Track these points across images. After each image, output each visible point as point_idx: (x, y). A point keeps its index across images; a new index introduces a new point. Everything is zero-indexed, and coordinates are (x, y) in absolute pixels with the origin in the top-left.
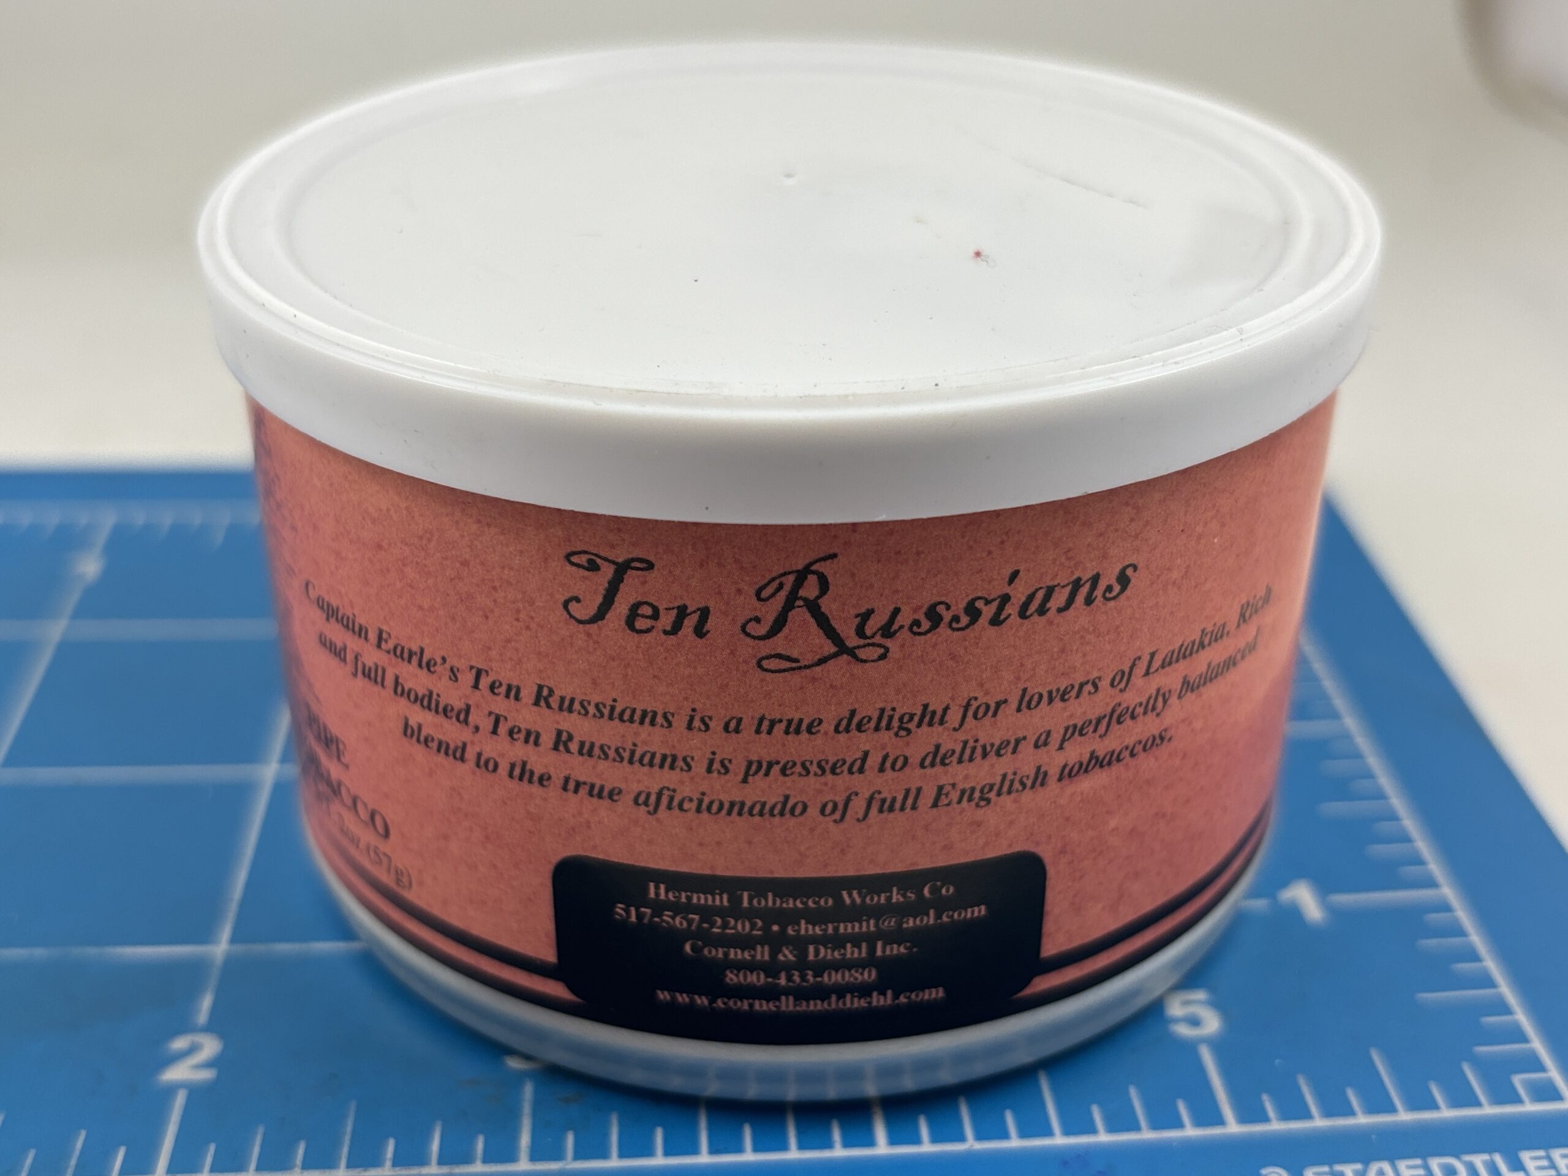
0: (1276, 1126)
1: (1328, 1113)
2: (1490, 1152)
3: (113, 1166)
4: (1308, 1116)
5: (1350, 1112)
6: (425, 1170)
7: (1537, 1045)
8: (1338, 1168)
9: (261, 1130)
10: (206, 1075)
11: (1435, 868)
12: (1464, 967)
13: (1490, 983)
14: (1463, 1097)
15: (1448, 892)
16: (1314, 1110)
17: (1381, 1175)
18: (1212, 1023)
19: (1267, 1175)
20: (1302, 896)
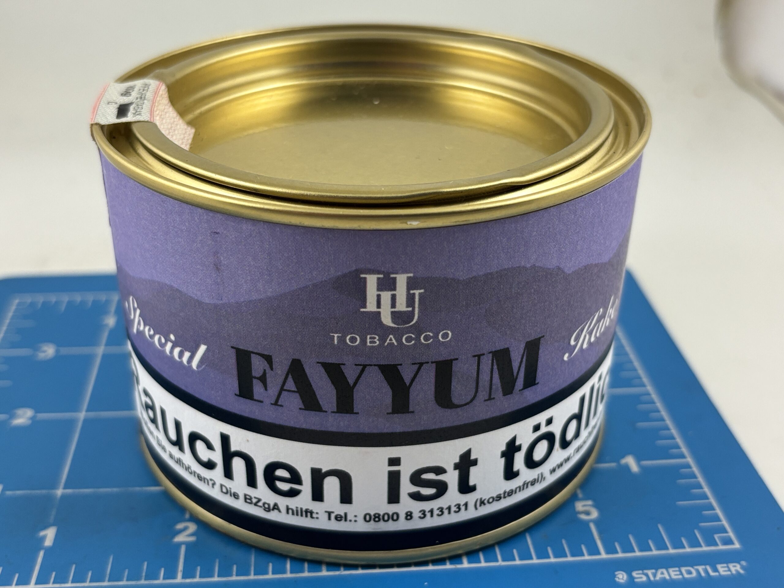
0: (621, 555)
1: (641, 550)
2: (705, 565)
3: (160, 576)
4: (633, 551)
5: (650, 550)
6: (284, 576)
7: (725, 523)
8: (645, 571)
9: (217, 561)
10: (192, 539)
11: (684, 450)
12: (696, 491)
13: (706, 498)
14: (695, 543)
15: (689, 460)
16: (636, 548)
17: (662, 574)
18: (595, 514)
19: (617, 574)
20: (630, 461)
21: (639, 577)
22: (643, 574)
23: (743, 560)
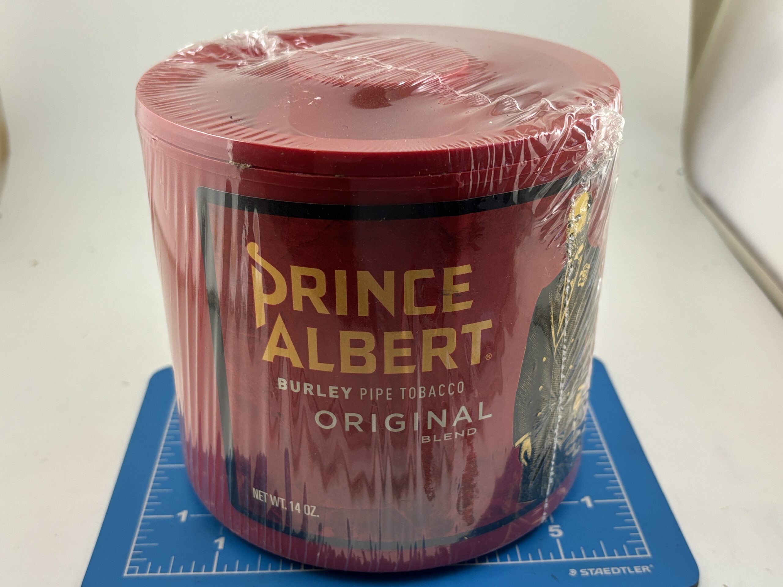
0: (574, 559)
1: (587, 556)
2: (626, 566)
4: (582, 557)
5: (593, 556)
7: (643, 541)
8: (589, 569)
11: (624, 493)
12: (627, 520)
13: (633, 524)
14: (622, 553)
15: (627, 500)
16: (584, 555)
17: (599, 571)
18: (560, 533)
19: (570, 571)
20: (587, 500)
21: (584, 572)
22: (586, 571)
23: (651, 564)
